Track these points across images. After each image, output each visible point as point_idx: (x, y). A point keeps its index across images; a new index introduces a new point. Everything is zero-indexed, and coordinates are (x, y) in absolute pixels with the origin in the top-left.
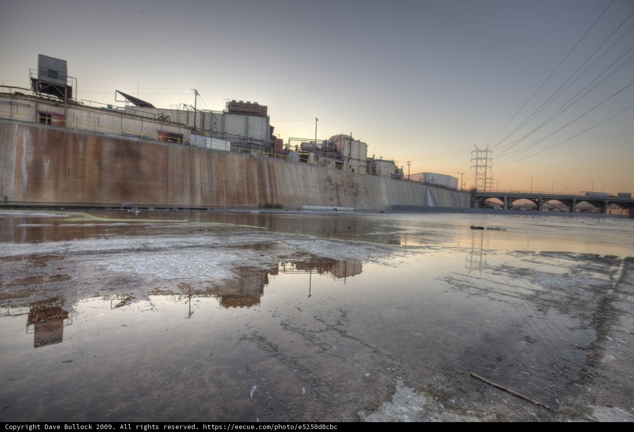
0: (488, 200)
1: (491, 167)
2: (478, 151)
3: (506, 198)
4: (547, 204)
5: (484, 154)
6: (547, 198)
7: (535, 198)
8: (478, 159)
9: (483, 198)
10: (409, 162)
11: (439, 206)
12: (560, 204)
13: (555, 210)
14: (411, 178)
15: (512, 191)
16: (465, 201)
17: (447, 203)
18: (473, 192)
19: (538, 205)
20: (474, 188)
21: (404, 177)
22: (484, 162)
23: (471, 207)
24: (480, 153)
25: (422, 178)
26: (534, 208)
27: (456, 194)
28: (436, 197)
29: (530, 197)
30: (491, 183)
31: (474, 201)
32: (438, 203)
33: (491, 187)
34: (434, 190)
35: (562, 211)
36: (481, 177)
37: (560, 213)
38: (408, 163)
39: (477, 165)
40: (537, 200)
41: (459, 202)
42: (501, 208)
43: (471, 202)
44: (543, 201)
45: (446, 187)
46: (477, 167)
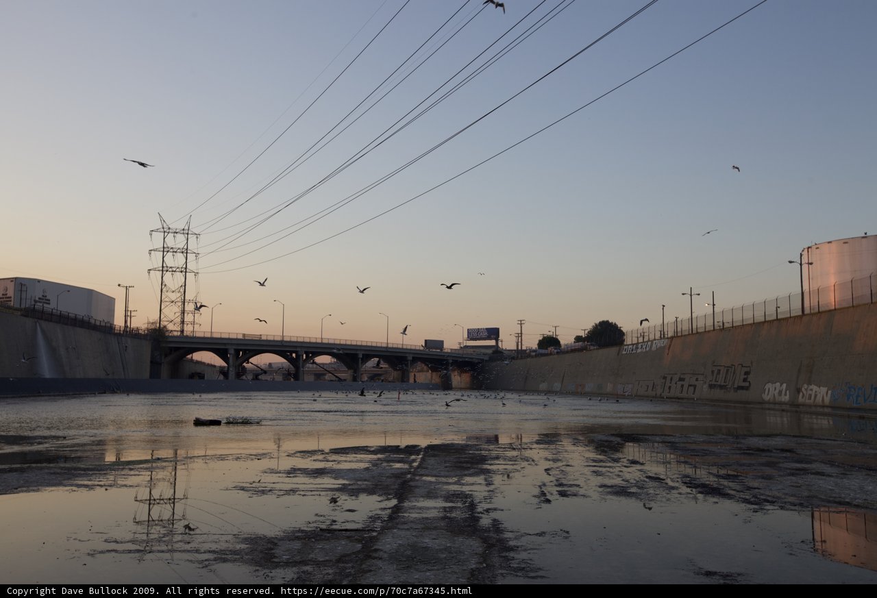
0: (189, 356)
1: (196, 274)
2: (166, 231)
3: (232, 351)
4: (311, 365)
5: (180, 241)
6: (314, 350)
7: (291, 352)
8: (165, 250)
9: (182, 351)
11: (69, 376)
12: (335, 363)
13: (328, 377)
15: (244, 335)
16: (139, 360)
17: (91, 366)
18: (157, 335)
19: (297, 368)
20: (155, 330)
22: (179, 260)
23: (152, 376)
24: (171, 235)
25: (11, 292)
26: (287, 375)
27: (113, 341)
28: (62, 352)
29: (281, 348)
31: (158, 359)
32: (66, 368)
33: (193, 323)
34: (57, 331)
35: (340, 380)
36: (173, 296)
37: (338, 385)
39: (164, 265)
40: (294, 355)
41: (123, 364)
42: (221, 377)
43: (151, 362)
44: (304, 357)
45: (89, 323)
46: (162, 271)
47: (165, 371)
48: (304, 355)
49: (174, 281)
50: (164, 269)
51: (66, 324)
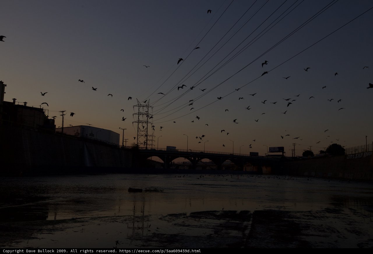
0: (149, 158)
2: (139, 106)
3: (166, 156)
4: (200, 163)
5: (145, 110)
6: (201, 156)
8: (139, 114)
9: (145, 156)
10: (63, 112)
11: (97, 165)
12: (211, 162)
13: (207, 168)
14: (65, 131)
16: (127, 160)
17: (107, 162)
18: (135, 148)
19: (194, 164)
21: (56, 130)
22: (145, 118)
23: (133, 166)
25: (79, 132)
26: (190, 167)
27: (117, 152)
28: (94, 156)
29: (187, 155)
30: (152, 140)
31: (135, 159)
32: (96, 163)
33: (152, 145)
34: (93, 147)
35: (212, 169)
36: (143, 133)
38: (61, 113)
39: (139, 120)
40: (192, 158)
41: (120, 161)
42: (162, 167)
44: (197, 159)
45: (106, 143)
46: (138, 123)
47: (138, 164)
50: (139, 122)
51: (97, 144)
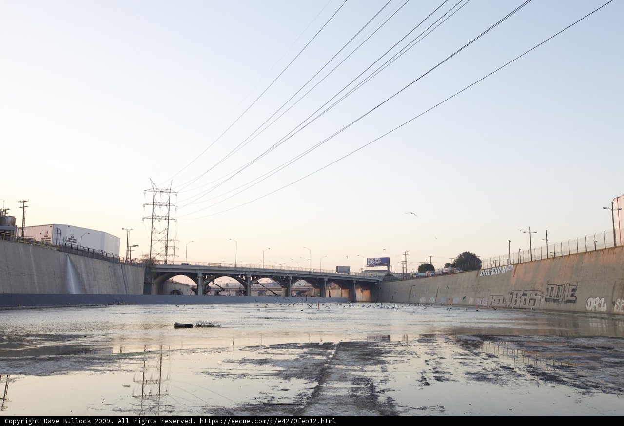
0: (171, 279)
2: (155, 190)
3: (200, 275)
4: (256, 285)
5: (164, 198)
6: (258, 274)
7: (242, 276)
8: (154, 204)
9: (166, 275)
11: (89, 292)
12: (273, 283)
13: (268, 293)
15: (209, 264)
16: (136, 281)
17: (103, 287)
18: (149, 264)
19: (246, 287)
20: (147, 260)
23: (145, 292)
24: (158, 194)
25: (50, 235)
26: (239, 292)
27: (119, 268)
28: (84, 275)
29: (234, 273)
30: (174, 248)
31: (149, 280)
32: (87, 287)
33: (173, 255)
34: (81, 261)
35: (276, 295)
36: (160, 236)
37: (275, 298)
39: (154, 215)
40: (244, 278)
41: (125, 284)
42: (193, 293)
43: (145, 283)
44: (251, 279)
45: (102, 255)
46: (153, 218)
47: (154, 289)
48: (251, 278)
49: (160, 225)
50: (153, 217)
51: (87, 256)
